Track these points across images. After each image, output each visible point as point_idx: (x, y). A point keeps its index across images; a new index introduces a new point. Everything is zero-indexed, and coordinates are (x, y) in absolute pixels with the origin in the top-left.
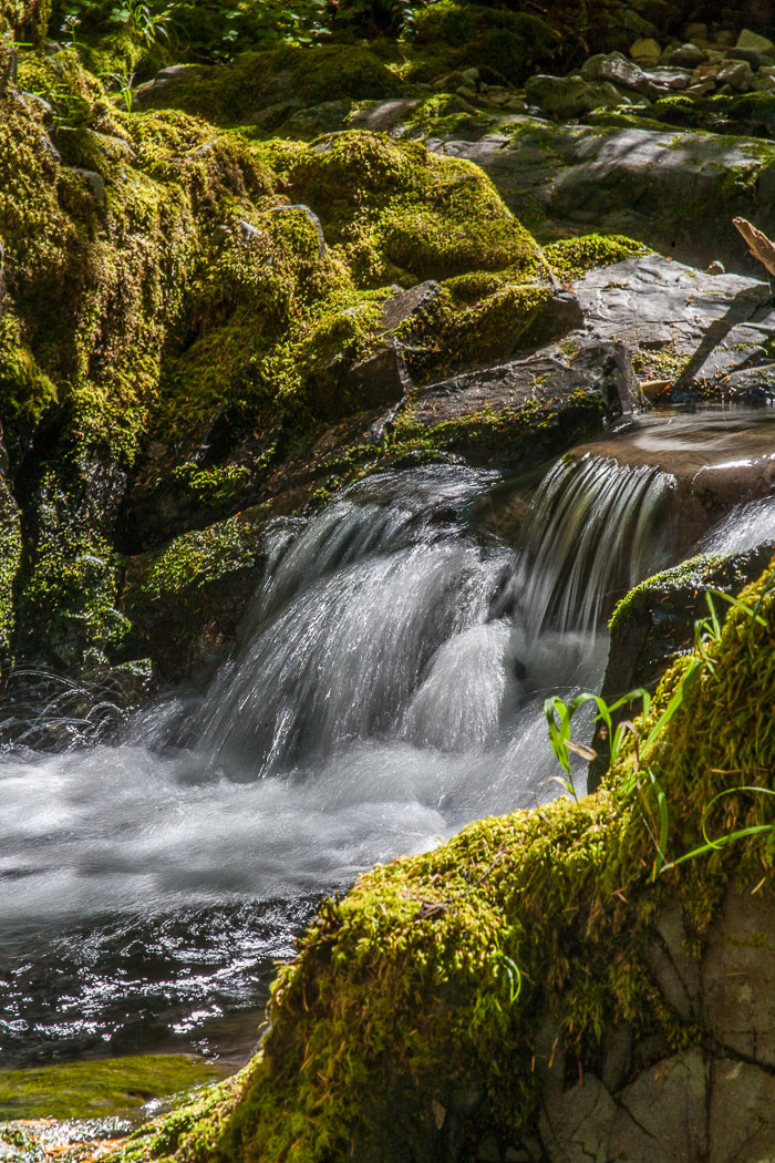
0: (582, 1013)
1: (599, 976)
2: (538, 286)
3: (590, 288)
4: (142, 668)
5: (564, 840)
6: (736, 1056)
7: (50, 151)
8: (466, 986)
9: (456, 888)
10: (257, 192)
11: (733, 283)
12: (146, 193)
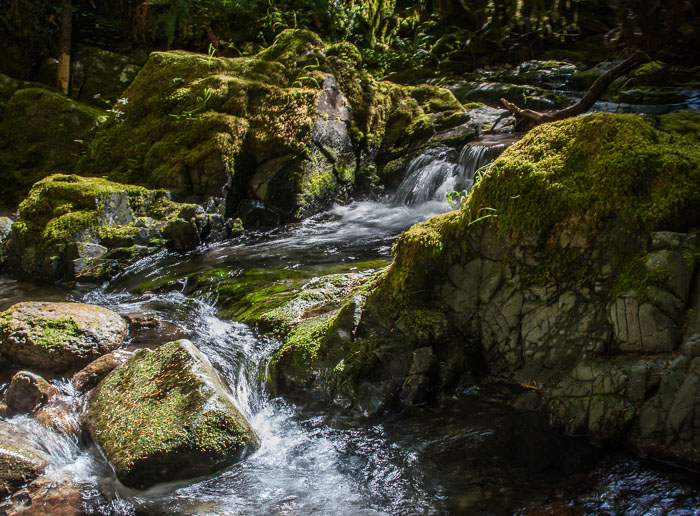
0: (456, 252)
1: (459, 244)
2: (461, 113)
3: (472, 113)
4: (382, 187)
5: (451, 219)
6: (487, 258)
7: (361, 89)
8: (431, 247)
9: (429, 229)
10: (404, 96)
11: (501, 111)
12: (381, 97)
